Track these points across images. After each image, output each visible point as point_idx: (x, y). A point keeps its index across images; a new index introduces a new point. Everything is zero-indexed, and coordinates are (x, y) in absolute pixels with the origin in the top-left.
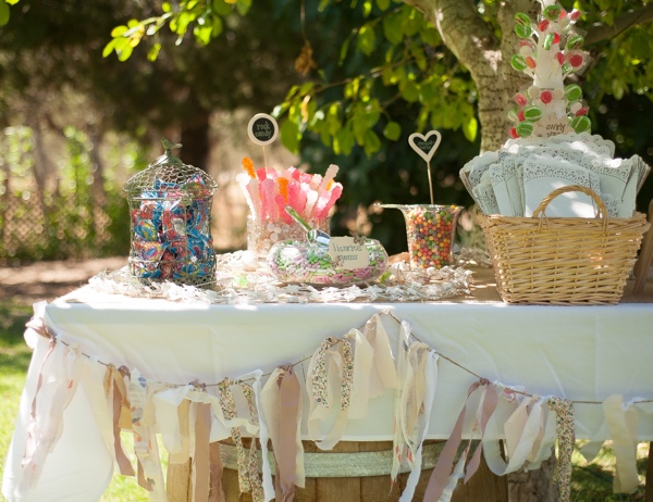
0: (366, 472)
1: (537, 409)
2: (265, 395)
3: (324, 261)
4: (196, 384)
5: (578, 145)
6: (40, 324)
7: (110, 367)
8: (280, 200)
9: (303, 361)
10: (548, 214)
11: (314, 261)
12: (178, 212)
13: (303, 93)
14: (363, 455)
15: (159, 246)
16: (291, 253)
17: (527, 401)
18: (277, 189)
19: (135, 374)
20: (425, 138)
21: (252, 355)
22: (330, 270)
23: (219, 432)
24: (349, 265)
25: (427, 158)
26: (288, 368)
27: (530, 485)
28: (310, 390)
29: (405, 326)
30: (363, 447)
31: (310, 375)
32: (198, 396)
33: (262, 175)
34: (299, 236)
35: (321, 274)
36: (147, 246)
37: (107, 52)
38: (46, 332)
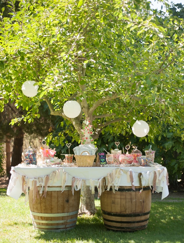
0: (58, 190)
1: (81, 181)
2: (44, 180)
3: (53, 162)
4: (35, 178)
5: (90, 146)
6: (13, 170)
7: (23, 176)
8: (47, 153)
9: (50, 175)
10: (82, 155)
11: (51, 162)
12: (32, 155)
13: (50, 135)
14: (58, 188)
15: (29, 160)
16: (48, 160)
17: (80, 180)
18: (46, 152)
19: (26, 177)
20: (69, 144)
21: (43, 174)
22: (54, 163)
23: (38, 185)
24: (56, 162)
25: (69, 147)
26: (47, 176)
27: (89, 204)
28: (50, 178)
29: (64, 170)
30: (58, 187)
31: (50, 176)
32: (35, 180)
33: (44, 150)
34: (49, 159)
35: (53, 163)
36: (27, 159)
37: (10, 124)
38: (14, 171)
